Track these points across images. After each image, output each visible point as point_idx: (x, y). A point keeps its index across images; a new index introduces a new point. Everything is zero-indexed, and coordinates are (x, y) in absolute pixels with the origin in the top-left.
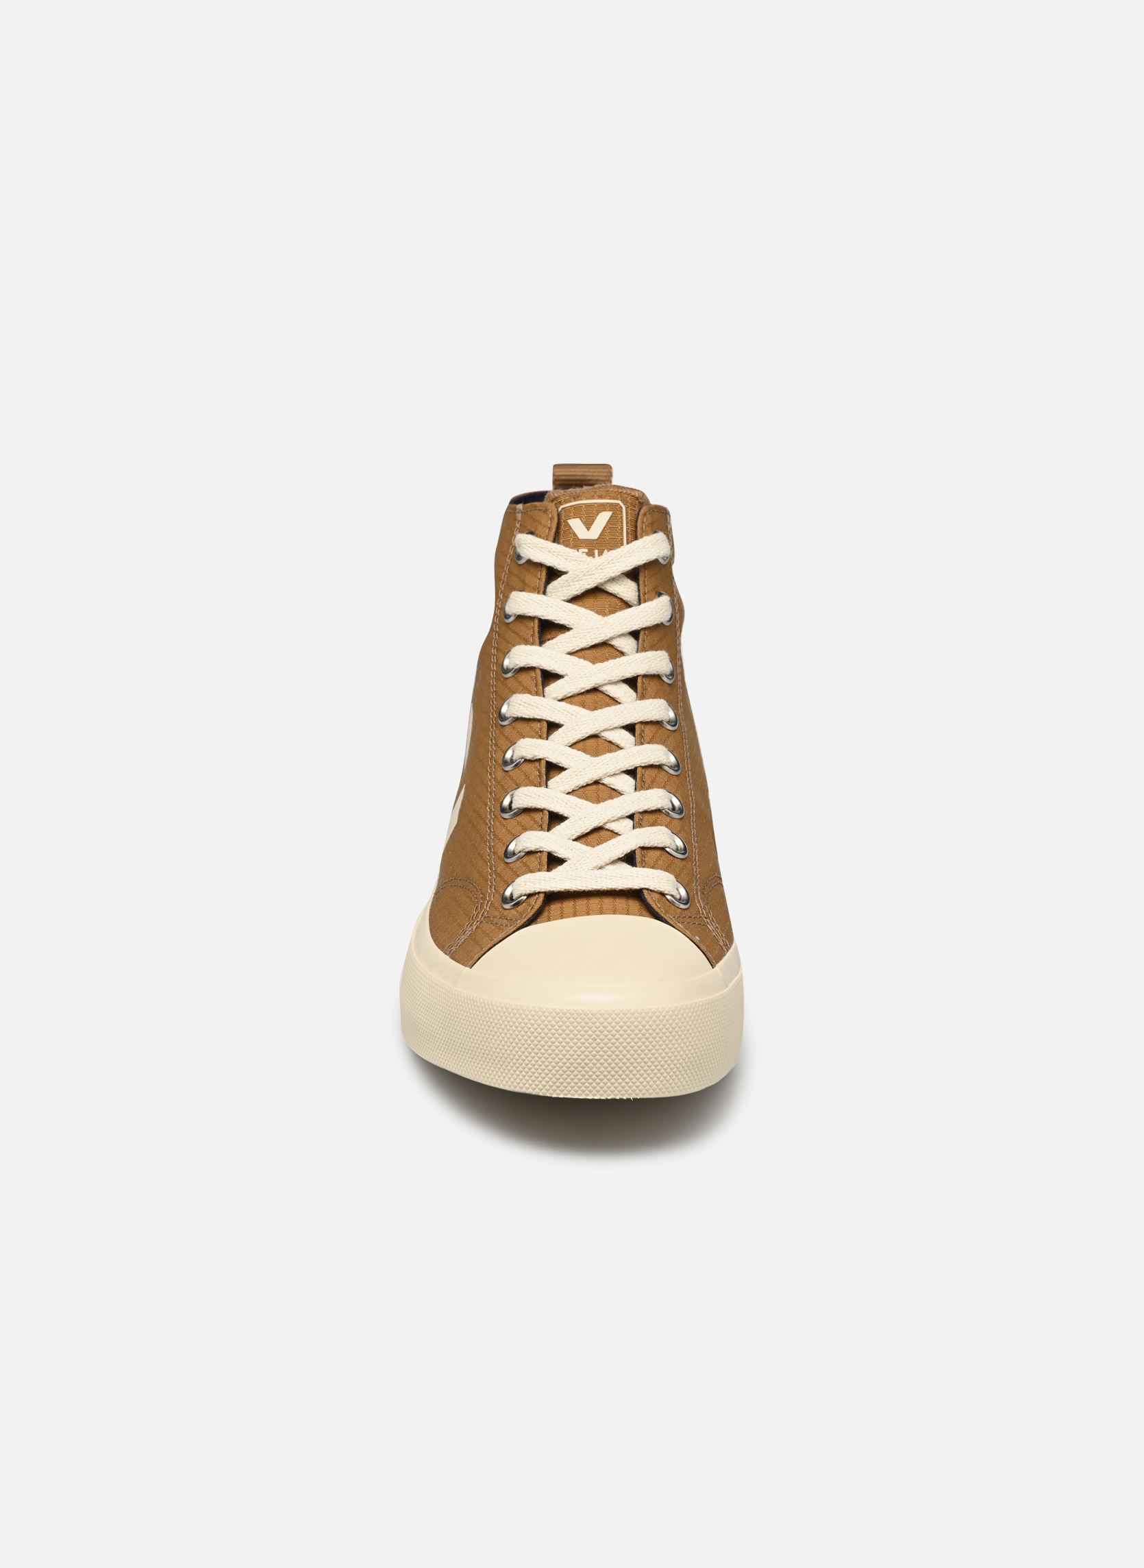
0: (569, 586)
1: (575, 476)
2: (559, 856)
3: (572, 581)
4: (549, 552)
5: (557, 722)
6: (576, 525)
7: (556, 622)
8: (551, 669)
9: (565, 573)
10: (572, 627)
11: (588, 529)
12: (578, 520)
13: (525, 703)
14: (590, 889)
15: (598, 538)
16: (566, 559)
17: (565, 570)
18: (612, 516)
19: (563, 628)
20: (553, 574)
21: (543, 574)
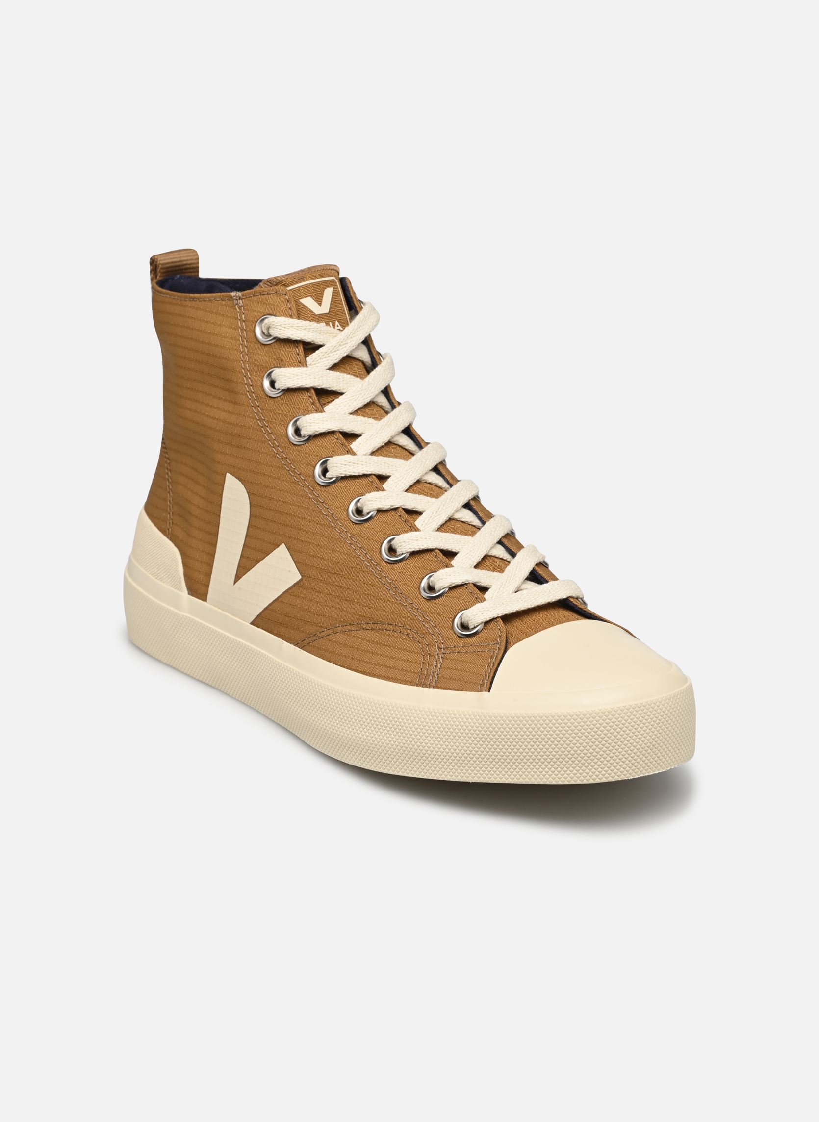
0: (329, 357)
1: (175, 262)
2: (482, 584)
3: (331, 352)
4: (305, 329)
5: (384, 474)
6: (308, 302)
7: (329, 389)
8: (349, 430)
9: (321, 346)
10: (343, 391)
11: (320, 304)
12: (309, 298)
13: (350, 463)
14: (533, 606)
15: (329, 311)
16: (320, 333)
17: (321, 343)
18: (333, 291)
19: (336, 394)
20: (310, 348)
21: (300, 350)
